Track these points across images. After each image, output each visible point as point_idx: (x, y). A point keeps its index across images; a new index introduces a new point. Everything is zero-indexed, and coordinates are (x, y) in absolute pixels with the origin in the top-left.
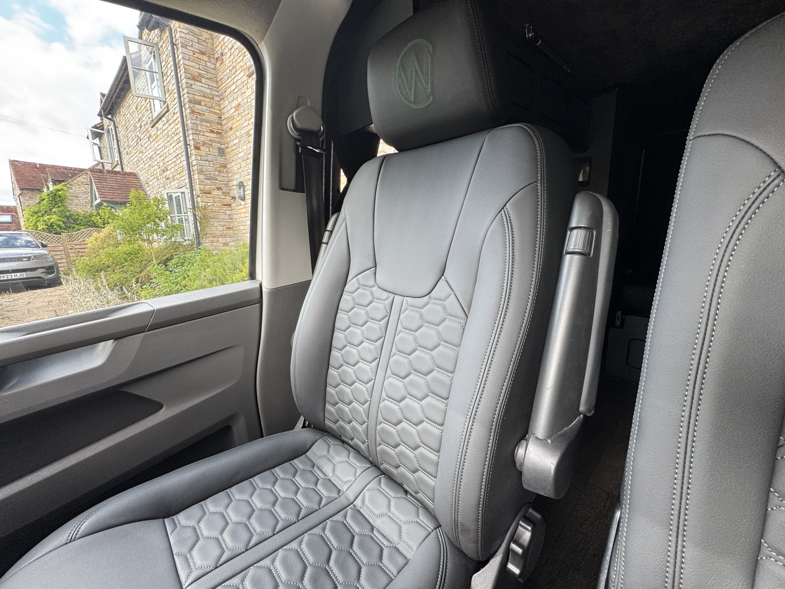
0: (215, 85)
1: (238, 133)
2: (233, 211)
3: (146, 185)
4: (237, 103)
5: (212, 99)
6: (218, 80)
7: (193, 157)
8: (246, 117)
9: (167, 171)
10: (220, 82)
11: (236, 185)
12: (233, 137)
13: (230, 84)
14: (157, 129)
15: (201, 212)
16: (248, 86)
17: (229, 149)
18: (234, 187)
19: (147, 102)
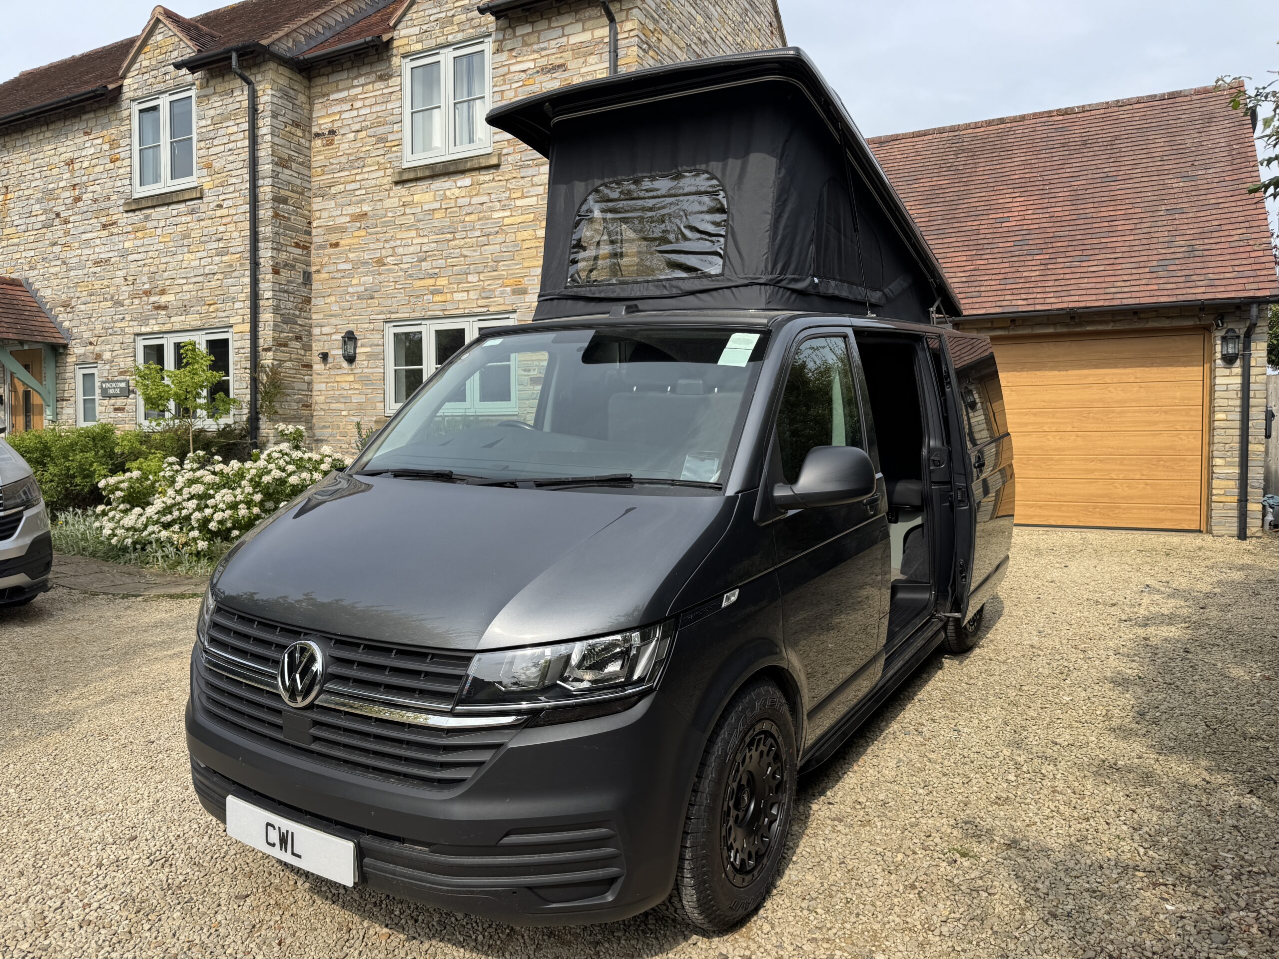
0: (307, 173)
1: (351, 256)
2: (315, 376)
3: (62, 309)
4: (358, 210)
5: (302, 194)
6: (314, 165)
7: (266, 285)
8: (379, 236)
9: (163, 294)
10: (319, 169)
11: (331, 334)
12: (337, 258)
13: (346, 179)
14: (147, 218)
15: (267, 376)
16: (392, 194)
17: (324, 276)
18: (325, 337)
19: (118, 164)
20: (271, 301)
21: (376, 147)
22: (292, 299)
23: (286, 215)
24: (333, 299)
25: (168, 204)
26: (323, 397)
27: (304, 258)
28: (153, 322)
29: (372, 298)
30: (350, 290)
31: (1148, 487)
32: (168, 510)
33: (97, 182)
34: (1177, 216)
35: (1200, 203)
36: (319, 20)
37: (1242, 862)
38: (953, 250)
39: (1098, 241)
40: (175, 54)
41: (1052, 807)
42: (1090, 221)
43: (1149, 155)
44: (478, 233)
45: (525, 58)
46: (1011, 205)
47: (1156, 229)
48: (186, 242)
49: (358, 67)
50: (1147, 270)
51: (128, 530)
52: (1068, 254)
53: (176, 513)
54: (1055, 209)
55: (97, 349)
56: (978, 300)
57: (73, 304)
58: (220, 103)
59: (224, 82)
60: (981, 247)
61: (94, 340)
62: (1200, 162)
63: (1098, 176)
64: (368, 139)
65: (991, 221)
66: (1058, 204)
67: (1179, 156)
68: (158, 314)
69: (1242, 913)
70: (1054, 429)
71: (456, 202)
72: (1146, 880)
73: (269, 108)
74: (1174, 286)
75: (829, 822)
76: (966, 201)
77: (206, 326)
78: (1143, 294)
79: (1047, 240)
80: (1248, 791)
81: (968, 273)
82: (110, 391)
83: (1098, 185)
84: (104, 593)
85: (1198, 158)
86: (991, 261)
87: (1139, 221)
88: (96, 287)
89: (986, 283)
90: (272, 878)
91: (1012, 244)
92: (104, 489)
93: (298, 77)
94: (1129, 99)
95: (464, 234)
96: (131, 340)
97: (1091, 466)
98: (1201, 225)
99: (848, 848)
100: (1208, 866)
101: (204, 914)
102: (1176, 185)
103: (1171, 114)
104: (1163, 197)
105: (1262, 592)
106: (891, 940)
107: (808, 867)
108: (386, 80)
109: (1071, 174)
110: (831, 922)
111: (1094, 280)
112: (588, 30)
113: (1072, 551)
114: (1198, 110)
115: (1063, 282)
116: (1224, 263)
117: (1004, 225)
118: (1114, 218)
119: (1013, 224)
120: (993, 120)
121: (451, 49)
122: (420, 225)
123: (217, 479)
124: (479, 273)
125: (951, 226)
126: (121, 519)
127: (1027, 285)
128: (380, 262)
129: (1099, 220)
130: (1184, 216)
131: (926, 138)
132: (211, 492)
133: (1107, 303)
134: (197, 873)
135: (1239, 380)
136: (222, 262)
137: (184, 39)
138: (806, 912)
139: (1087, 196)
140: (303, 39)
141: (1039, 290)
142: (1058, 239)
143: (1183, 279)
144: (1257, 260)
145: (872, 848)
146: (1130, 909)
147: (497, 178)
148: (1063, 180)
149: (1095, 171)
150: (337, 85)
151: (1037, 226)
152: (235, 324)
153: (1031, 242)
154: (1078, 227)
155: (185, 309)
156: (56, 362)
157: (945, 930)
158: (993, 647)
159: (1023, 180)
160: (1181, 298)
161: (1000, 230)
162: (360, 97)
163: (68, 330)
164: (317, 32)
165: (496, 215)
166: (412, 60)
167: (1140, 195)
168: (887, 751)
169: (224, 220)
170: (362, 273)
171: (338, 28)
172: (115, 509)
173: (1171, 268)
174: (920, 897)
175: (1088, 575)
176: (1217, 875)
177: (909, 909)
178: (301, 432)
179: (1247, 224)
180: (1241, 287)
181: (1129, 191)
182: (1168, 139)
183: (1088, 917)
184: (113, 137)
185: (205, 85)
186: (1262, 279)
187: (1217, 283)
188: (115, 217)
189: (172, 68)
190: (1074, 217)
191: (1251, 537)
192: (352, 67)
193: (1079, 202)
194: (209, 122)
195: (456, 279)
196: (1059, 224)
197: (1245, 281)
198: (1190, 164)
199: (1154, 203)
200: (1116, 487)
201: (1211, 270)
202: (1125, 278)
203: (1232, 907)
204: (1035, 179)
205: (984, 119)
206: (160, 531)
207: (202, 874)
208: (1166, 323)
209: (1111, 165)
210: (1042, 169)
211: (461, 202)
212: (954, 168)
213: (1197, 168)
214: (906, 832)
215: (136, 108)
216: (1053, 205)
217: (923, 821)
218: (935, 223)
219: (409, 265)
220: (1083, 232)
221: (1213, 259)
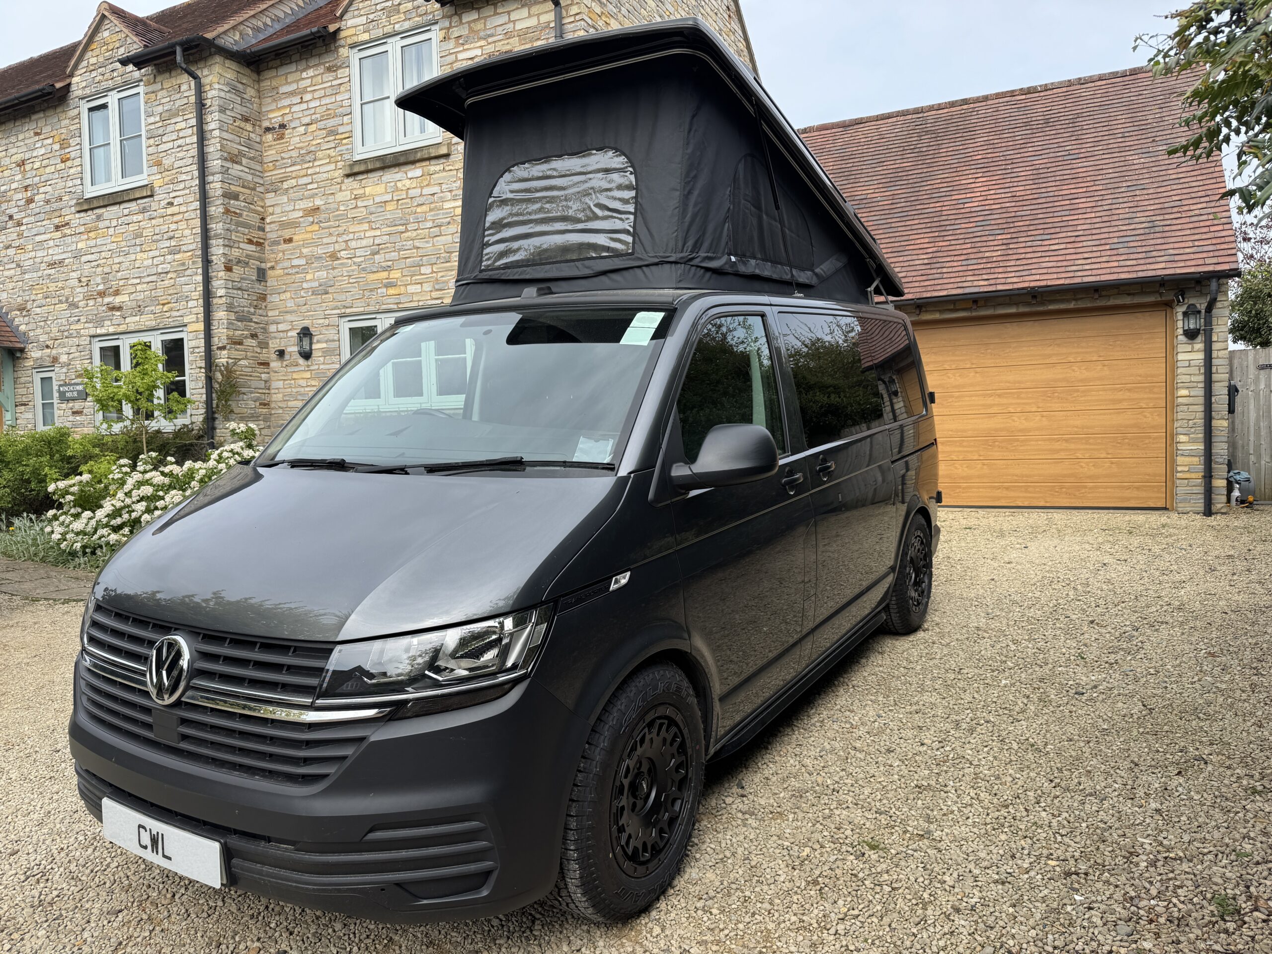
0: (258, 168)
1: (305, 251)
2: (272, 374)
3: (18, 313)
4: (311, 205)
5: (254, 189)
6: (266, 160)
7: (219, 282)
8: (332, 230)
9: (118, 294)
10: (271, 164)
11: (287, 331)
12: (291, 254)
13: (297, 173)
14: (99, 217)
15: (222, 375)
16: (343, 188)
17: (279, 272)
18: (281, 334)
19: (69, 164)
20: (224, 299)
21: (326, 140)
22: (246, 296)
23: (238, 211)
24: (288, 295)
25: (120, 203)
26: (281, 395)
27: (257, 255)
28: (108, 323)
29: (327, 293)
30: (305, 285)
31: (1113, 466)
32: (117, 513)
33: (49, 183)
34: (1138, 193)
35: (1161, 179)
36: (267, 13)
37: (1160, 848)
38: (915, 232)
39: (1059, 219)
40: (122, 50)
41: (972, 794)
42: (1051, 199)
43: (1111, 132)
44: (429, 224)
45: (472, 46)
46: (973, 185)
47: (1117, 206)
48: (138, 241)
49: (307, 59)
50: (1108, 247)
51: (77, 534)
52: (1029, 233)
53: (126, 516)
54: (1017, 189)
55: (54, 352)
56: (940, 281)
57: (28, 308)
58: (168, 99)
59: (171, 77)
60: (943, 228)
61: (48, 343)
62: (1161, 138)
63: (1060, 154)
64: (318, 133)
65: (954, 202)
66: (1020, 184)
67: (1140, 132)
68: (113, 315)
69: (1152, 902)
70: (1019, 410)
71: (407, 193)
72: (1058, 869)
73: (216, 102)
74: (1134, 262)
75: (740, 815)
76: (929, 183)
77: (161, 326)
78: (1104, 271)
79: (1009, 220)
80: (1176, 772)
81: (930, 255)
82: (68, 395)
83: (1060, 163)
84: (45, 599)
85: (1158, 134)
86: (953, 243)
87: (1101, 198)
88: (51, 289)
89: (948, 265)
90: (150, 891)
91: (974, 224)
92: (54, 493)
93: (247, 71)
94: (1091, 77)
95: (416, 226)
96: (87, 342)
97: (1057, 446)
98: (1162, 200)
99: (756, 843)
100: (1124, 853)
101: (72, 930)
102: (1138, 161)
103: (1133, 90)
104: (1124, 174)
105: (1219, 568)
106: (783, 939)
107: (710, 864)
108: (334, 71)
109: (1033, 153)
110: (725, 922)
111: (1055, 258)
112: (534, 15)
113: (1034, 532)
114: (1159, 85)
115: (1025, 262)
116: (1184, 238)
117: (966, 205)
118: (1076, 196)
119: (976, 204)
120: (956, 101)
121: (398, 38)
122: (372, 218)
123: (167, 481)
124: (432, 264)
125: (914, 208)
126: (71, 523)
127: (989, 265)
128: (334, 256)
129: (1060, 198)
130: (1145, 192)
131: (890, 120)
132: (161, 493)
133: (1067, 281)
134: (72, 889)
135: (1201, 356)
136: (174, 261)
137: (130, 34)
138: (700, 912)
139: (1049, 175)
140: (250, 32)
141: (1000, 270)
142: (1020, 219)
143: (1143, 255)
144: (1217, 235)
145: (780, 842)
146: (1037, 901)
147: (447, 168)
148: (1025, 159)
149: (1057, 150)
150: (286, 78)
151: (998, 206)
152: (189, 323)
153: (993, 222)
154: (1040, 206)
155: (139, 309)
156: (14, 366)
157: (841, 928)
158: (938, 630)
159: (986, 161)
160: (1141, 274)
161: (963, 211)
162: (309, 89)
163: (25, 333)
164: (265, 24)
165: (447, 205)
166: (359, 50)
167: (1101, 172)
168: (812, 739)
169: (176, 218)
170: (316, 268)
171: (287, 20)
172: (65, 513)
173: (1132, 244)
174: (821, 893)
175: (1046, 555)
176: (1132, 863)
177: (807, 906)
178: (252, 430)
179: (1207, 199)
180: (1201, 262)
181: (1091, 169)
182: (1130, 115)
183: (992, 910)
184: (63, 137)
185: (152, 81)
186: (1221, 253)
187: (1177, 258)
188: (67, 218)
189: (118, 65)
190: (1036, 196)
191: (1217, 513)
192: (301, 59)
193: (1040, 181)
194: (158, 119)
195: (410, 271)
196: (1021, 203)
197: (1205, 255)
198: (1151, 140)
199: (1116, 180)
200: (1082, 467)
201: (1171, 246)
202: (1086, 255)
203: (1143, 895)
204: (998, 159)
205: (947, 101)
206: (109, 534)
207: (78, 889)
208: (1128, 300)
209: (1073, 143)
210: (1004, 149)
211: (412, 193)
212: (917, 150)
213: (1160, 143)
214: (818, 825)
215: (85, 106)
216: (1015, 184)
217: (837, 812)
218: (899, 205)
219: (362, 259)
220: (1044, 211)
221: (1173, 234)
